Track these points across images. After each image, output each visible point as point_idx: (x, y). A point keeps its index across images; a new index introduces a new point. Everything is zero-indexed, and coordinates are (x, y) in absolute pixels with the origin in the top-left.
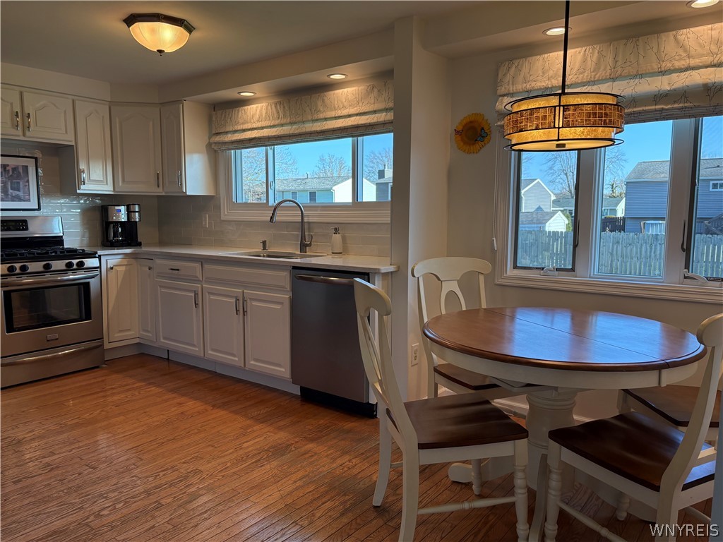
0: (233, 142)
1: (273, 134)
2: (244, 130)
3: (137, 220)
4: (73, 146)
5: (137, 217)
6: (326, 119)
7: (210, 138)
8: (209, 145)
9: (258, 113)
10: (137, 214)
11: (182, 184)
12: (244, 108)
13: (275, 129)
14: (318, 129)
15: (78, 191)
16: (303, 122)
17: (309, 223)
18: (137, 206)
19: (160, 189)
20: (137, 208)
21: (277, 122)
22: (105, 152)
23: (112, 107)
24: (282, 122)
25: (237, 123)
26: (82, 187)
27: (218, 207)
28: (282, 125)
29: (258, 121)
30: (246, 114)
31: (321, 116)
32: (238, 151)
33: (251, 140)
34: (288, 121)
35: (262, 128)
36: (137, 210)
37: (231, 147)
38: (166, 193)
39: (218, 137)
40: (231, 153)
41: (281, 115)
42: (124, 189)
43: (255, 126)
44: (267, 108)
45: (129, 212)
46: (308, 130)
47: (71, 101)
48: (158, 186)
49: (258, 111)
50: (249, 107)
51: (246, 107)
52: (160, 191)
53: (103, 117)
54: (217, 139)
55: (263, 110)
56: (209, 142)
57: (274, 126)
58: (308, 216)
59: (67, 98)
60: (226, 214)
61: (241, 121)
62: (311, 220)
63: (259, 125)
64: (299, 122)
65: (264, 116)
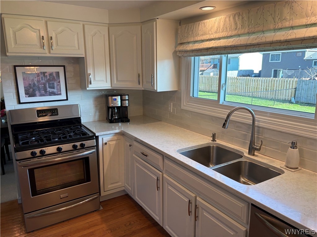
0: (193, 51)
1: (229, 45)
2: (203, 41)
3: (127, 105)
4: (84, 57)
5: (126, 103)
6: (292, 28)
7: (176, 47)
8: (175, 53)
9: (216, 25)
10: (127, 101)
11: (154, 84)
12: (204, 21)
13: (231, 40)
14: (282, 38)
15: (88, 89)
16: (263, 32)
17: (259, 127)
18: (127, 96)
19: (141, 86)
20: (127, 97)
21: (234, 33)
22: (105, 60)
23: (110, 28)
24: (239, 33)
25: (197, 35)
26: (90, 86)
27: (180, 99)
28: (239, 35)
29: (216, 32)
30: (205, 26)
31: (287, 24)
32: (197, 58)
33: (208, 49)
34: (246, 31)
35: (219, 39)
36: (127, 99)
37: (191, 54)
38: (144, 88)
39: (182, 46)
40: (191, 58)
41: (239, 26)
42: (118, 85)
43: (212, 37)
44: (225, 20)
45: (122, 100)
46: (269, 40)
47: (82, 26)
48: (139, 84)
49: (217, 23)
50: (208, 21)
51: (206, 21)
52: (140, 87)
53: (104, 35)
54: (181, 48)
55: (221, 22)
56: (175, 50)
57: (231, 37)
58: (259, 121)
59: (79, 24)
60: (185, 105)
61: (200, 33)
62: (261, 125)
63: (217, 36)
64: (258, 32)
65: (221, 27)
